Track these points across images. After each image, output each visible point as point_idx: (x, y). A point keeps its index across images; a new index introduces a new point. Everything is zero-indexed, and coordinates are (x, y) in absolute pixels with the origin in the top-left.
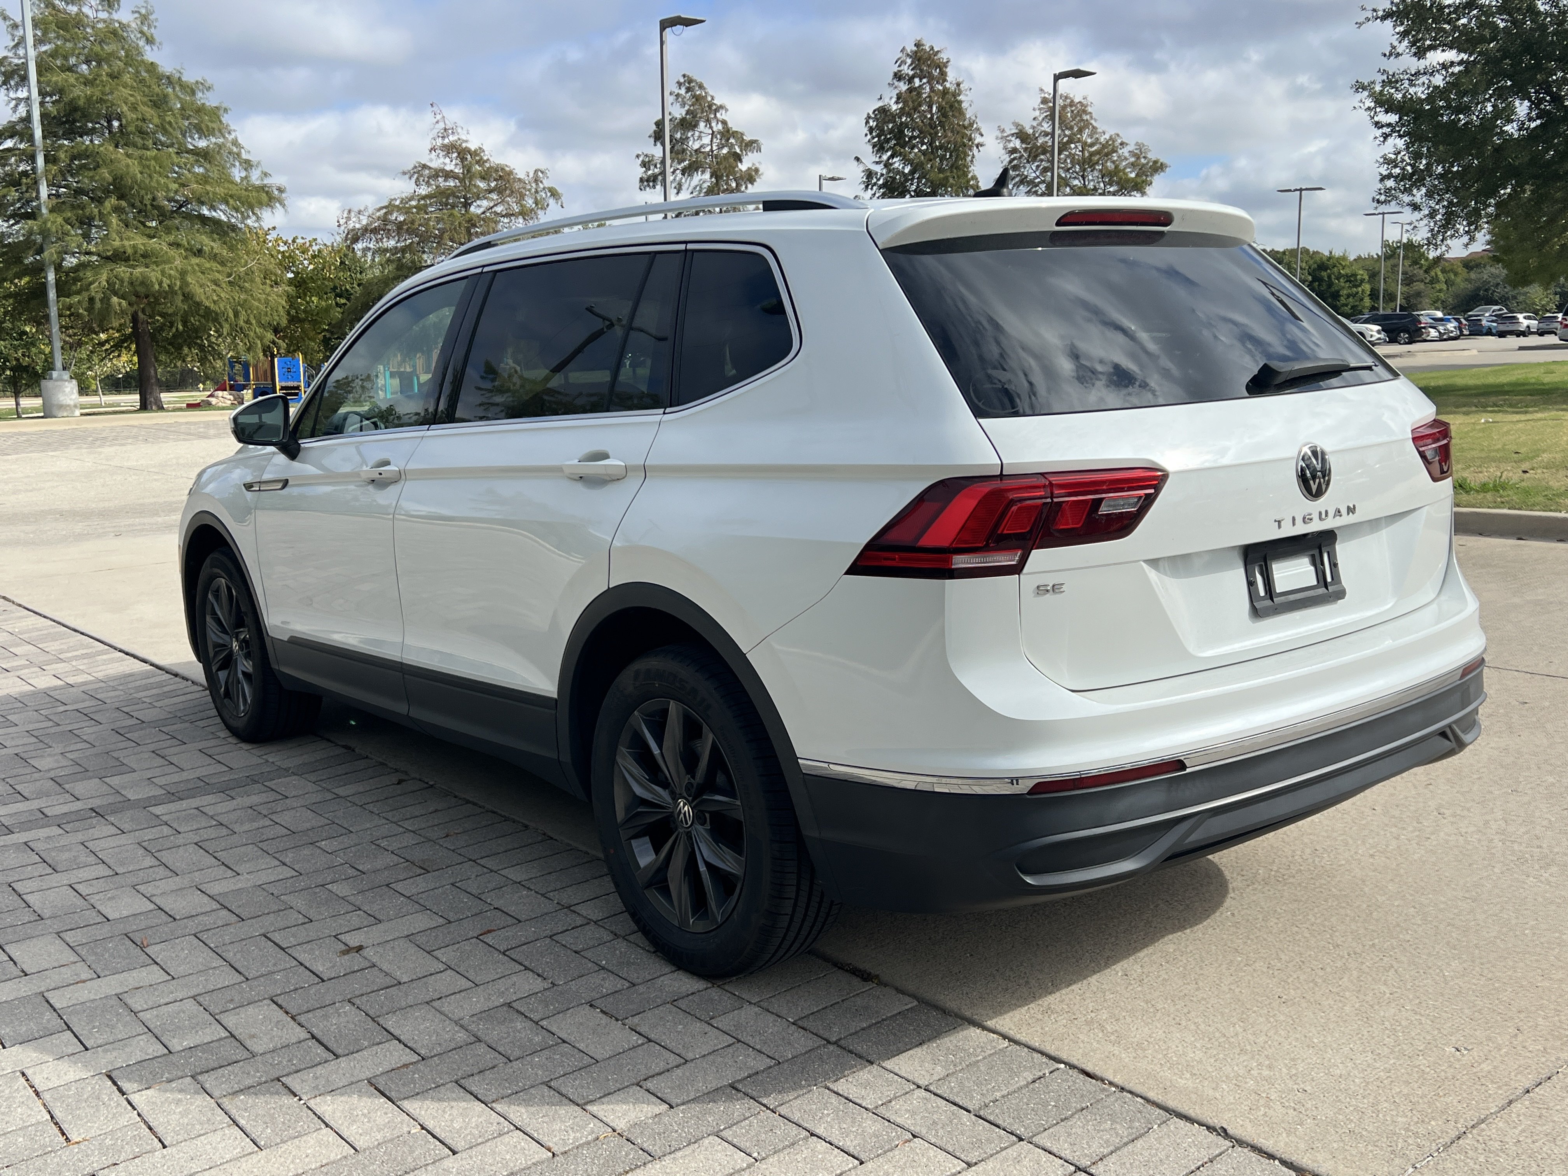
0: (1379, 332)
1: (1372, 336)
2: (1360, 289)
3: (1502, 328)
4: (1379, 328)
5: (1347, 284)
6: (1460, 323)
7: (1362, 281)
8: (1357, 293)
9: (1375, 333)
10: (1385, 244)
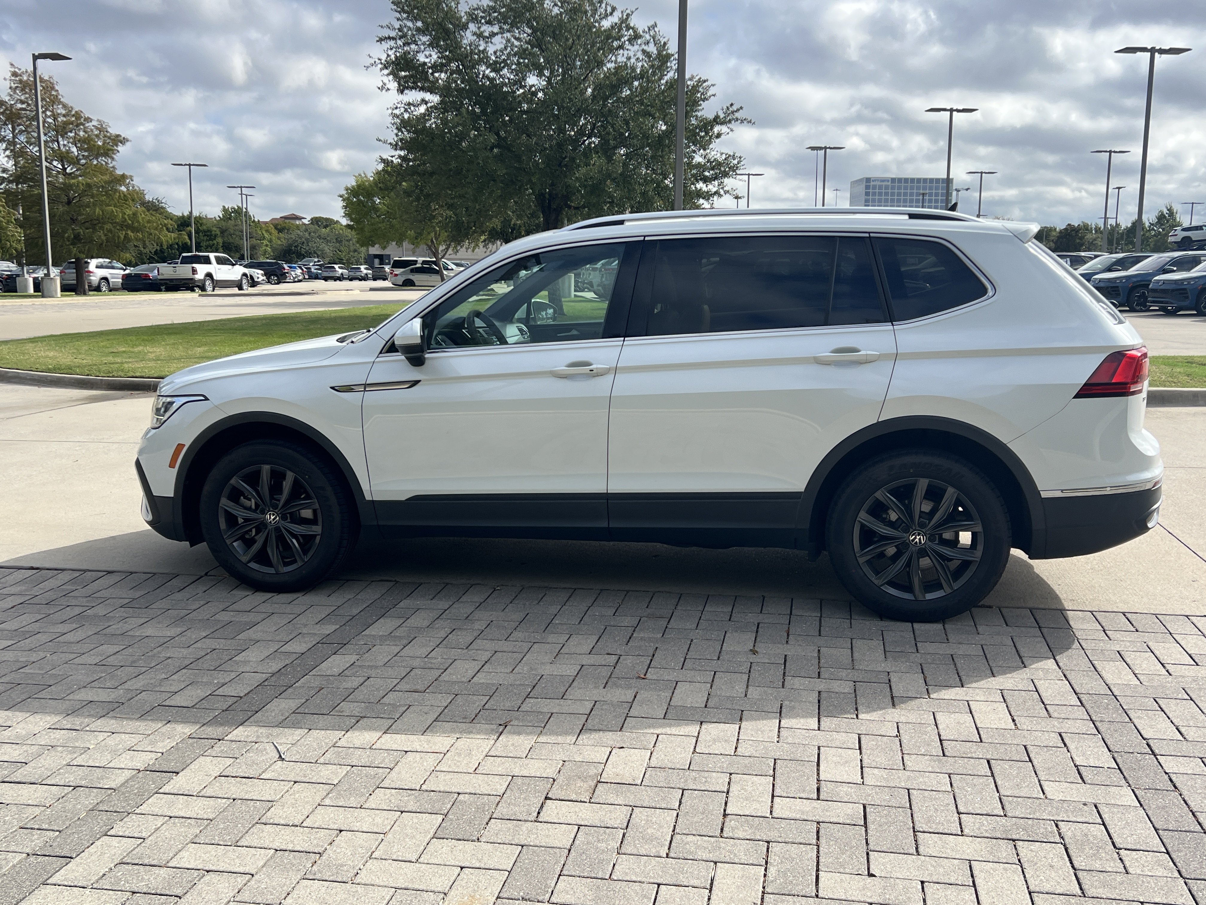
0: (262, 275)
1: (258, 278)
2: (215, 242)
3: (326, 274)
4: (262, 272)
5: (205, 238)
6: (302, 270)
7: (216, 236)
8: (214, 244)
9: (260, 276)
10: (225, 210)
